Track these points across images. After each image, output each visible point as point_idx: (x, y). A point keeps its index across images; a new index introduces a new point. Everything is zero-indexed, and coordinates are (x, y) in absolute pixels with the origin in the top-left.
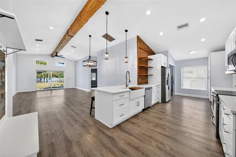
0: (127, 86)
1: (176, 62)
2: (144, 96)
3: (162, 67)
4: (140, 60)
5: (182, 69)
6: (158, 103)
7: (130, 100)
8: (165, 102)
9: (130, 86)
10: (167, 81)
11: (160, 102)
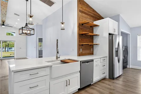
0: (57, 58)
1: (131, 29)
3: (110, 34)
4: (81, 26)
5: (138, 37)
7: (51, 78)
8: (113, 79)
9: (62, 58)
10: (117, 52)
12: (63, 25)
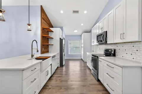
2: (51, 65)
3: (60, 39)
5: (69, 41)
6: (58, 68)
8: (63, 66)
11: (59, 66)
12: (29, 27)
